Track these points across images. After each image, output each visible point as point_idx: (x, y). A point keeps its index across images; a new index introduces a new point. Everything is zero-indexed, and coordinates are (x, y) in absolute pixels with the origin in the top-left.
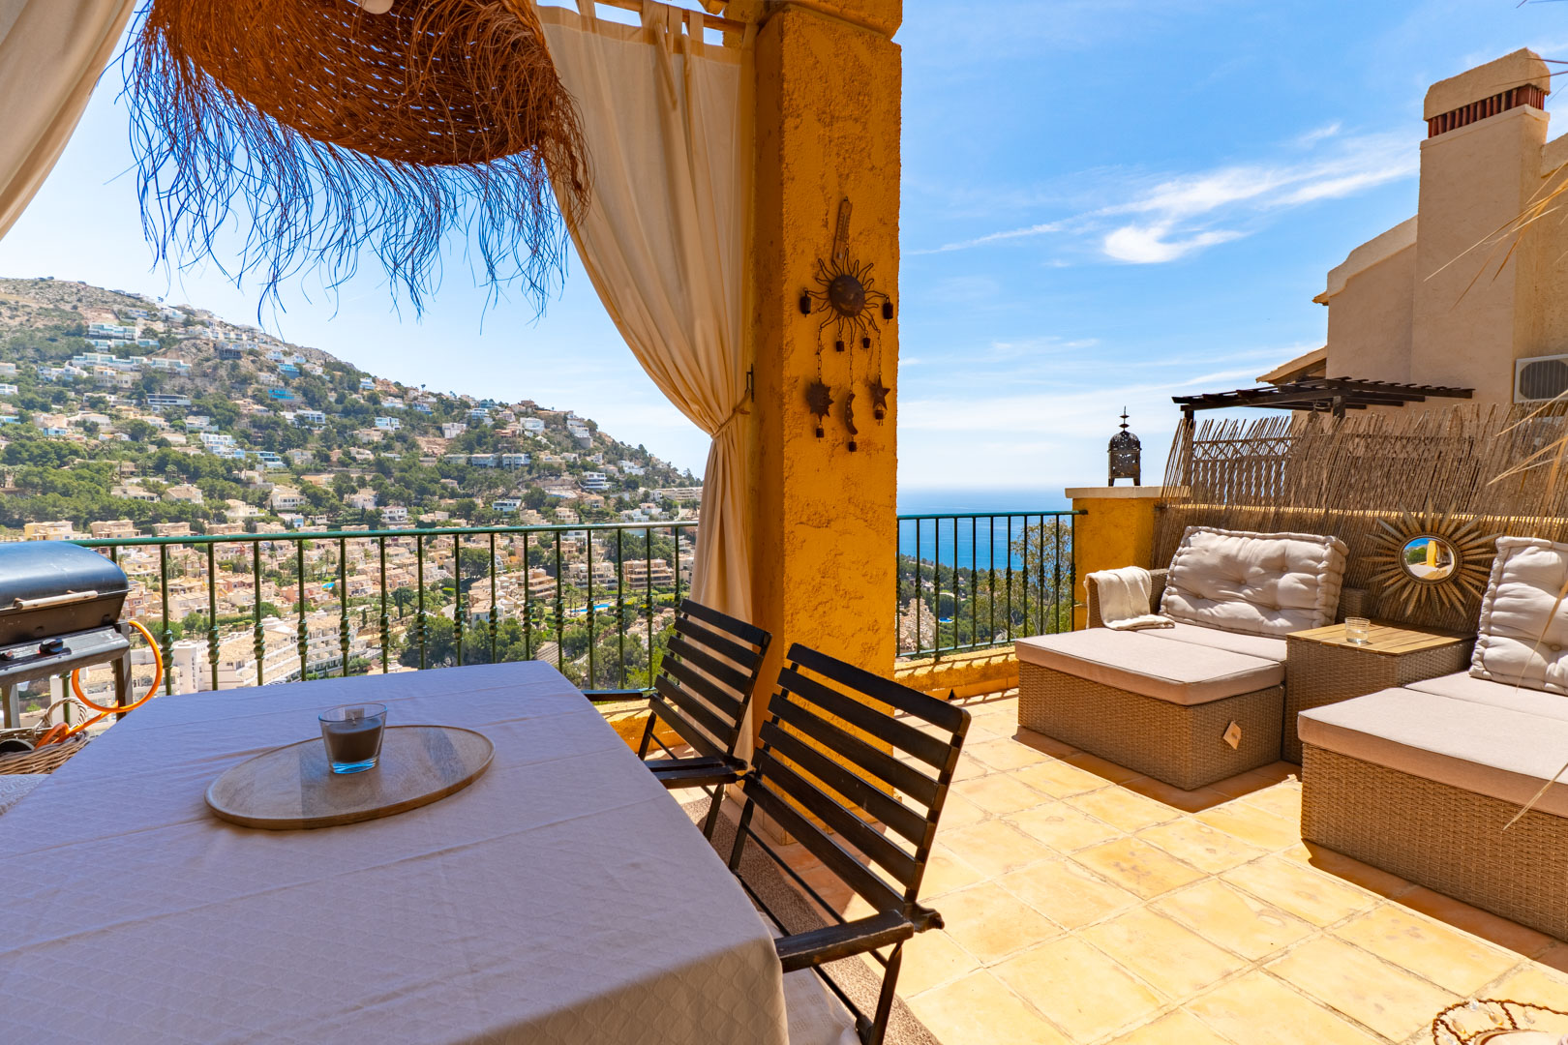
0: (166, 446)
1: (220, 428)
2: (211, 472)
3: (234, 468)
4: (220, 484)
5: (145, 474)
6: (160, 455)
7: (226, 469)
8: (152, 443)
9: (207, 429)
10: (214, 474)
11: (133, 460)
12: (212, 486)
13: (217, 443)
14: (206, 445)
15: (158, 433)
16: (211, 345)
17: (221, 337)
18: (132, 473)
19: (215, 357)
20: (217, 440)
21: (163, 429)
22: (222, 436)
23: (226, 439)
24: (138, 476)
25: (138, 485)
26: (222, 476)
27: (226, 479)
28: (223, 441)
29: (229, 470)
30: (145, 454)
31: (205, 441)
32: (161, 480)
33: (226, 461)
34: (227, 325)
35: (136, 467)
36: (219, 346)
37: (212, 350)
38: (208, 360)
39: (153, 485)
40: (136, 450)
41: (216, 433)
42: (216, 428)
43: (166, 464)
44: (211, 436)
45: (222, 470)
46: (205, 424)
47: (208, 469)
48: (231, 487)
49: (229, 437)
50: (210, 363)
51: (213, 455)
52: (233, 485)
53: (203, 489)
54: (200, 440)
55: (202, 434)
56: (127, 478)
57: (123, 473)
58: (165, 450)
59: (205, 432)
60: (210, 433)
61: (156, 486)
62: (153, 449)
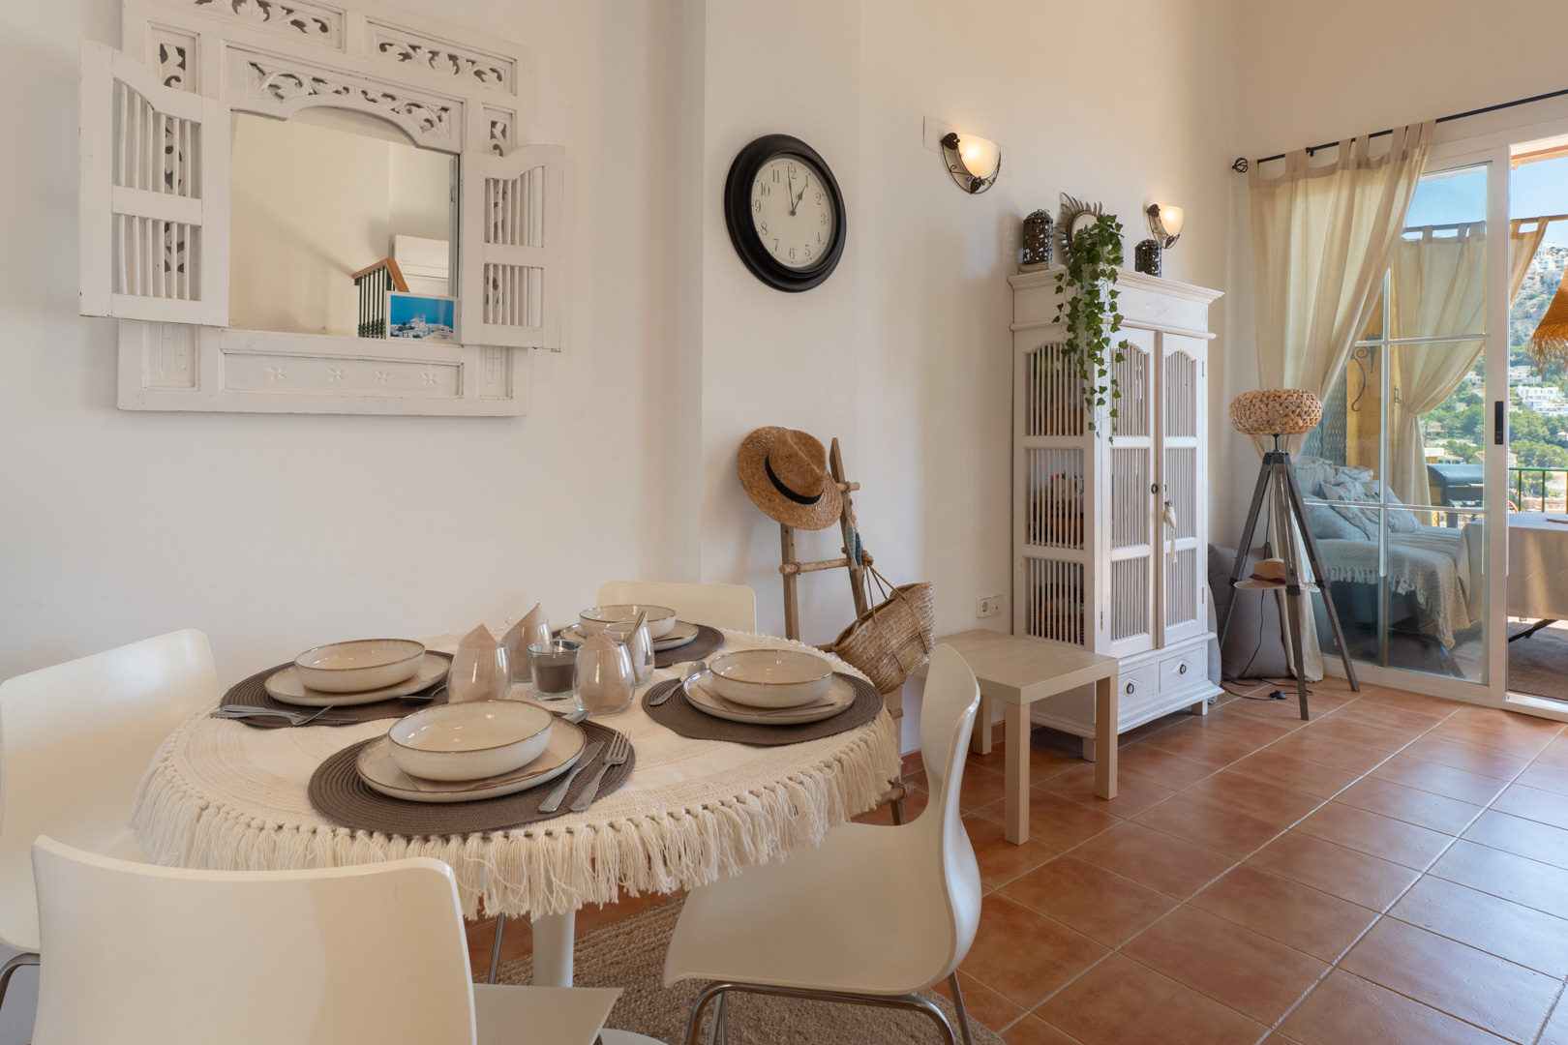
0: (1476, 403)
1: (1544, 379)
2: (1530, 433)
3: (1559, 429)
4: (1540, 448)
5: (1451, 435)
6: (1469, 413)
7: (1550, 430)
8: (1461, 400)
9: (1526, 382)
10: (1533, 436)
11: (1440, 420)
12: (1529, 450)
13: (1539, 397)
14: (1524, 401)
15: (1468, 388)
16: (1538, 278)
17: (1552, 267)
18: (1438, 434)
19: (1542, 293)
20: (1539, 394)
21: (1474, 384)
22: (1546, 389)
23: (1551, 392)
24: (1444, 437)
25: (1443, 446)
26: (1544, 438)
27: (1548, 442)
28: (1547, 395)
29: (1553, 431)
30: (1453, 414)
31: (1524, 396)
32: (1468, 442)
33: (1549, 420)
34: (1559, 250)
35: (1442, 427)
36: (1547, 279)
37: (1538, 285)
38: (1532, 297)
39: (1460, 448)
40: (1443, 409)
41: (1538, 385)
42: (1539, 379)
43: (1475, 424)
44: (1532, 391)
45: (1544, 431)
46: (1524, 375)
47: (1526, 430)
48: (1555, 453)
49: (1555, 389)
50: (1534, 301)
51: (1533, 412)
52: (1558, 449)
53: (1518, 453)
54: (1517, 395)
55: (1520, 388)
56: (1433, 439)
57: (1428, 434)
58: (1475, 408)
59: (1524, 385)
60: (1530, 385)
61: (1464, 448)
62: (1461, 407)
